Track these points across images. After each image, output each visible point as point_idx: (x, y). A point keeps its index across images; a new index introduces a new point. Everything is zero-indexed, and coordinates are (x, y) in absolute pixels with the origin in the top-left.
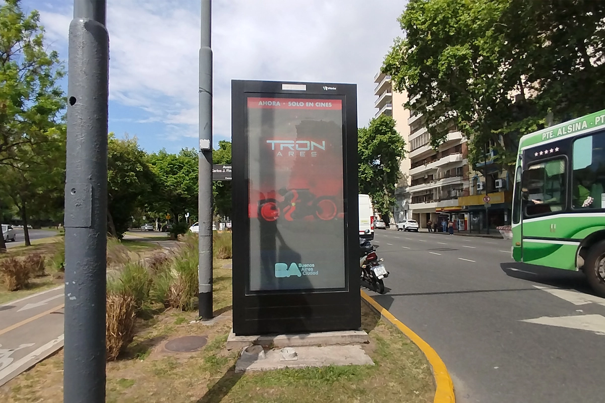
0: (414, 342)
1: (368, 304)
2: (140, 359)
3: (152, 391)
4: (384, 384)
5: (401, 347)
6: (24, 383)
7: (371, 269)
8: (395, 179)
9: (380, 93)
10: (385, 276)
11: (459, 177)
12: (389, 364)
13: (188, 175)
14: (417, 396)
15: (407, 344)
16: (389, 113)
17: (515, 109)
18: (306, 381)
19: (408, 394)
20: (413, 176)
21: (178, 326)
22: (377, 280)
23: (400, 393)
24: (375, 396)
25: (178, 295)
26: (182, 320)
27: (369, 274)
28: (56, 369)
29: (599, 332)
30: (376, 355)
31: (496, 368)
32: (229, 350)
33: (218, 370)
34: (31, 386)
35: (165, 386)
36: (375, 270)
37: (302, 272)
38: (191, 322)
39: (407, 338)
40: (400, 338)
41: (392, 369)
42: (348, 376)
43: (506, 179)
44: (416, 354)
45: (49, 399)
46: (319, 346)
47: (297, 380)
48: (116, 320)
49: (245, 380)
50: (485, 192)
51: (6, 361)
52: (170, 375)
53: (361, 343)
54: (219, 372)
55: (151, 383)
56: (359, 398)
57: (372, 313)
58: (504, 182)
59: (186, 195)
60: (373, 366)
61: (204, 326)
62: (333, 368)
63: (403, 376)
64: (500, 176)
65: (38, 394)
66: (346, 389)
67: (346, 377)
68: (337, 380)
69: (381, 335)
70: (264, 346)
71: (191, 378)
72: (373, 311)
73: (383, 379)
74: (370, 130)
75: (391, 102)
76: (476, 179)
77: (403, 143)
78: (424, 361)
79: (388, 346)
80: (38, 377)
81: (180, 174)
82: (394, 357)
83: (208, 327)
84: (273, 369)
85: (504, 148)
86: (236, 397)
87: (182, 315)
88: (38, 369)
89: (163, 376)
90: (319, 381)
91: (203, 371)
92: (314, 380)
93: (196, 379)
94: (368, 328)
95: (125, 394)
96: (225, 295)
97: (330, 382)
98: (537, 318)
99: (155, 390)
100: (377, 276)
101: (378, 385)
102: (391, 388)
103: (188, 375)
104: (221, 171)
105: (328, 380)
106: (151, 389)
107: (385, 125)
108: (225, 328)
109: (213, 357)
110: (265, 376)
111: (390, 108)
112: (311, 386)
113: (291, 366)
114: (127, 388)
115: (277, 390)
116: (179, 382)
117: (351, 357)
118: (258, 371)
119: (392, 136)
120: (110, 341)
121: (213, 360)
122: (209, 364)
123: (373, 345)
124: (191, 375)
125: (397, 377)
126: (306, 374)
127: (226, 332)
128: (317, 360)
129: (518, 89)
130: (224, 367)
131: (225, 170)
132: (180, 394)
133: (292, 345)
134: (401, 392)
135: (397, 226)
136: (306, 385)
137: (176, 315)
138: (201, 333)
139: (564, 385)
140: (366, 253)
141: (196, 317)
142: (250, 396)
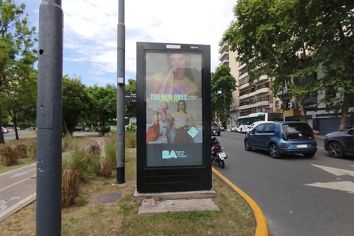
0: (243, 197)
1: (215, 175)
2: (82, 206)
3: (89, 226)
4: (226, 222)
5: (235, 200)
6: (14, 220)
7: (217, 154)
8: (230, 102)
9: (221, 52)
10: (225, 158)
11: (267, 101)
12: (228, 210)
13: (110, 99)
14: (246, 229)
15: (238, 198)
16: (227, 63)
17: (300, 62)
18: (180, 220)
19: (240, 228)
20: (241, 100)
21: (105, 187)
22: (220, 160)
23: (235, 228)
24: (221, 229)
25: (105, 168)
26: (107, 184)
27: (216, 157)
28: (32, 212)
29: (350, 192)
30: (221, 204)
31: (291, 212)
32: (134, 201)
33: (129, 213)
34: (18, 222)
35: (97, 222)
36: (219, 155)
37: (177, 156)
38: (112, 185)
39: (239, 195)
40: (235, 195)
41: (230, 213)
42: (205, 217)
43: (294, 103)
44: (244, 204)
45: (28, 230)
46: (188, 199)
47: (175, 220)
48: (68, 183)
49: (144, 219)
50: (282, 110)
51: (4, 207)
52: (100, 216)
53: (212, 197)
54: (128, 214)
55: (88, 220)
56: (211, 230)
57: (218, 180)
58: (293, 104)
59: (109, 111)
60: (219, 211)
61: (119, 187)
62: (196, 212)
63: (237, 217)
64: (291, 101)
65: (22, 227)
66: (203, 225)
67: (204, 218)
68: (198, 219)
69: (223, 193)
70: (155, 199)
71: (112, 218)
72: (218, 178)
73: (225, 219)
74: (216, 74)
75: (228, 58)
76: (277, 102)
77: (235, 81)
78: (249, 209)
79: (228, 199)
80: (22, 217)
81: (106, 98)
82: (231, 206)
83: (122, 187)
84: (160, 213)
85: (294, 85)
86: (139, 229)
87: (107, 180)
88: (22, 212)
89: (96, 217)
90: (187, 220)
91: (119, 214)
92: (185, 219)
93: (115, 218)
94: (216, 188)
95: (73, 227)
96: (132, 169)
97: (194, 221)
98: (314, 183)
99: (91, 225)
100: (220, 158)
101: (222, 223)
102: (230, 225)
103: (110, 216)
104: (130, 97)
105: (193, 219)
106: (89, 224)
107: (224, 71)
108: (132, 188)
109: (125, 205)
110: (155, 217)
111: (228, 61)
112: (183, 223)
113: (171, 211)
114: (74, 223)
115: (163, 225)
116: (105, 220)
117: (206, 206)
118: (152, 214)
119: (229, 77)
120: (64, 196)
121: (125, 207)
122: (122, 210)
123: (219, 199)
124: (112, 216)
125: (233, 218)
126: (180, 216)
127: (133, 190)
128: (186, 208)
129: (302, 50)
130: (132, 211)
131: (132, 96)
132: (106, 227)
133: (171, 199)
134: (236, 226)
135: (231, 129)
136: (180, 222)
137: (103, 180)
138: (118, 191)
139: (331, 222)
140: (214, 145)
141: (115, 181)
142: (147, 228)
